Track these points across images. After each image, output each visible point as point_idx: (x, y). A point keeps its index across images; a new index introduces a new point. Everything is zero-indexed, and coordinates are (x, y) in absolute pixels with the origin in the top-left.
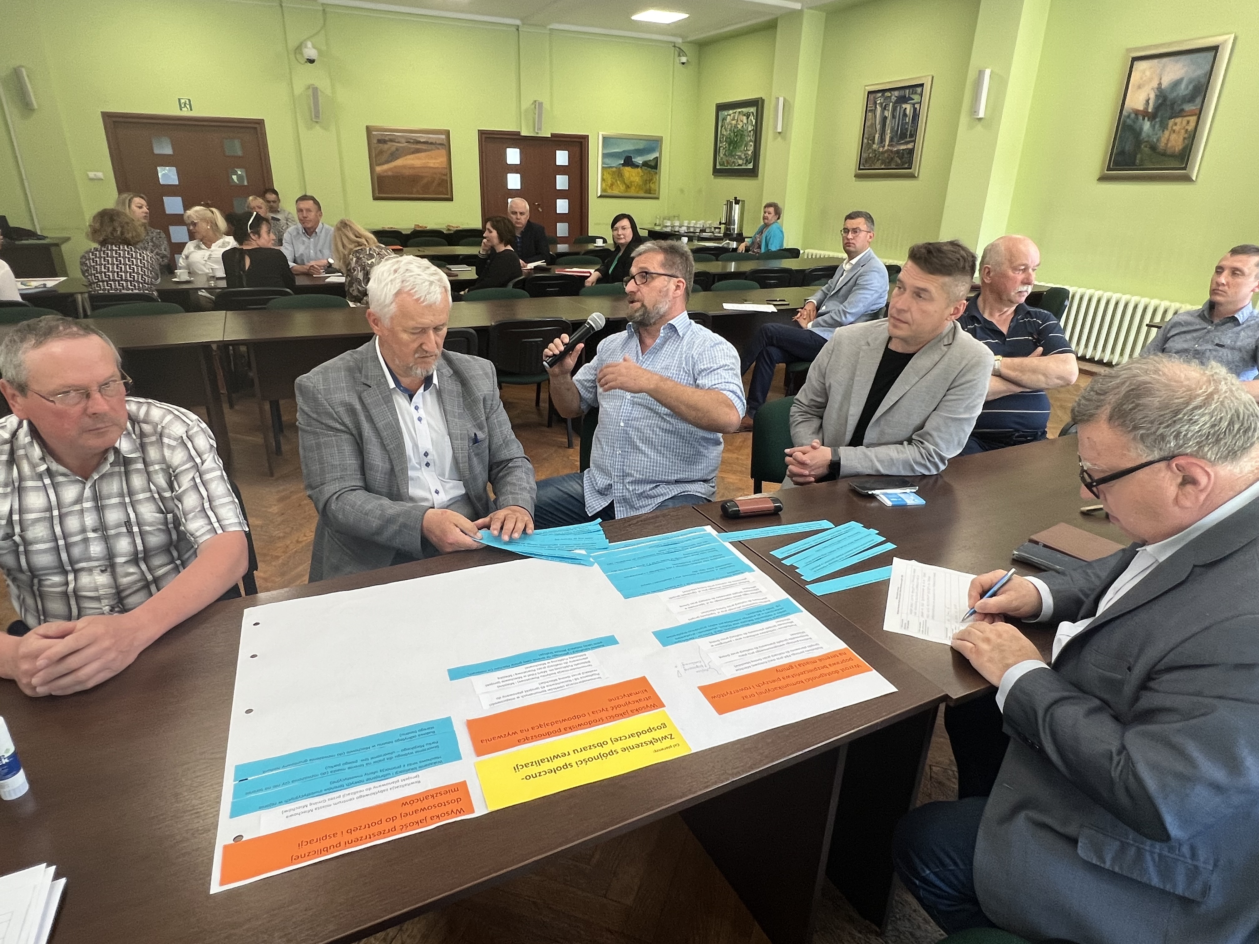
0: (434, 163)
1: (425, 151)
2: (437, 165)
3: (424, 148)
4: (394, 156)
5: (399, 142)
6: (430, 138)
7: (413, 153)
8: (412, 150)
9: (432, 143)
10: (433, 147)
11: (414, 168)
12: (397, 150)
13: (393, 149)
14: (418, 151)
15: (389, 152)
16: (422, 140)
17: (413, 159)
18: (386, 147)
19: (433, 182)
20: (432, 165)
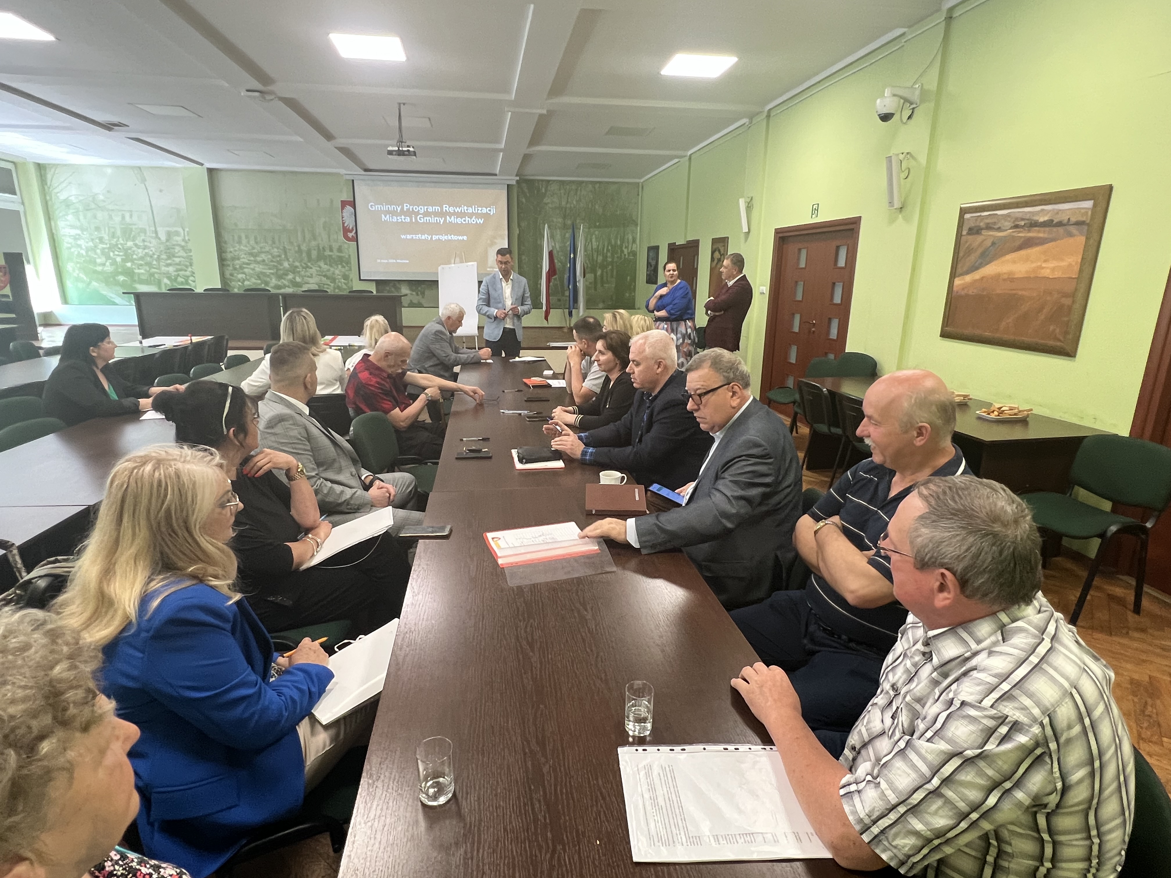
0: (1053, 269)
1: (1042, 242)
2: (1057, 274)
3: (1041, 235)
4: (986, 257)
5: (999, 229)
6: (1058, 212)
7: (1020, 248)
8: (1018, 243)
9: (1060, 224)
10: (1061, 230)
11: (1012, 280)
12: (993, 244)
13: (988, 243)
14: (1028, 244)
15: (980, 251)
16: (1041, 220)
17: (1014, 262)
18: (979, 239)
19: (1040, 310)
20: (1046, 273)
